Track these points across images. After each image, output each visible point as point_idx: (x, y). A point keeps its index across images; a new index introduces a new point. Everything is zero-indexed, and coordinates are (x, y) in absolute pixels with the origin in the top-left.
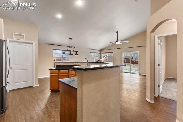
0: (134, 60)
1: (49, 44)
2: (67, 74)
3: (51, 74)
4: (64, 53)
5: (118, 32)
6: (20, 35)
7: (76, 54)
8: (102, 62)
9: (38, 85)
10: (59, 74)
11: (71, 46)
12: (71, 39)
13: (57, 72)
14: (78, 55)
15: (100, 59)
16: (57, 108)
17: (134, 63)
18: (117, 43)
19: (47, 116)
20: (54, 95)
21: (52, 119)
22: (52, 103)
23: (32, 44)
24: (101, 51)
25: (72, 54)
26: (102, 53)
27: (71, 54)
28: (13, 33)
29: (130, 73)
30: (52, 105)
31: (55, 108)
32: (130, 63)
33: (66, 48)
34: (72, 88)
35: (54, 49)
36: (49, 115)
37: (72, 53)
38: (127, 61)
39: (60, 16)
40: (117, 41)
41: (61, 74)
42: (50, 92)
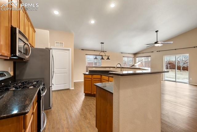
0: (181, 65)
1: (82, 50)
2: (100, 79)
3: (85, 78)
4: (96, 58)
5: (158, 31)
6: (60, 43)
7: (108, 59)
8: (137, 67)
9: (73, 88)
10: (92, 79)
11: (102, 51)
12: (103, 43)
13: (90, 76)
14: (109, 59)
15: (135, 63)
16: (91, 111)
17: (181, 69)
18: (156, 45)
19: (83, 117)
20: (88, 99)
21: (87, 120)
22: (87, 106)
23: (69, 50)
24: (135, 54)
25: (104, 59)
26: (137, 57)
27: (102, 59)
28: (55, 42)
29: (175, 82)
30: (87, 108)
31: (89, 111)
32: (175, 69)
33: (98, 53)
34: (107, 92)
35: (86, 54)
36: (84, 117)
37: (104, 57)
38: (172, 66)
39: (93, 22)
40: (156, 43)
41: (94, 79)
42: (84, 96)
